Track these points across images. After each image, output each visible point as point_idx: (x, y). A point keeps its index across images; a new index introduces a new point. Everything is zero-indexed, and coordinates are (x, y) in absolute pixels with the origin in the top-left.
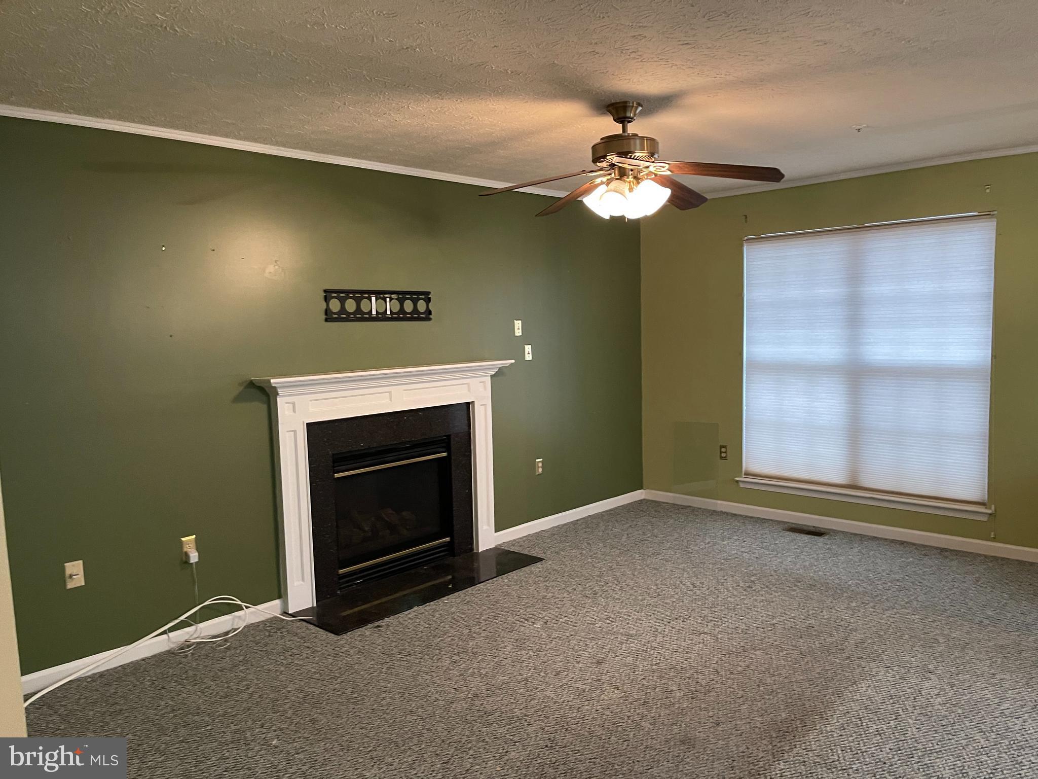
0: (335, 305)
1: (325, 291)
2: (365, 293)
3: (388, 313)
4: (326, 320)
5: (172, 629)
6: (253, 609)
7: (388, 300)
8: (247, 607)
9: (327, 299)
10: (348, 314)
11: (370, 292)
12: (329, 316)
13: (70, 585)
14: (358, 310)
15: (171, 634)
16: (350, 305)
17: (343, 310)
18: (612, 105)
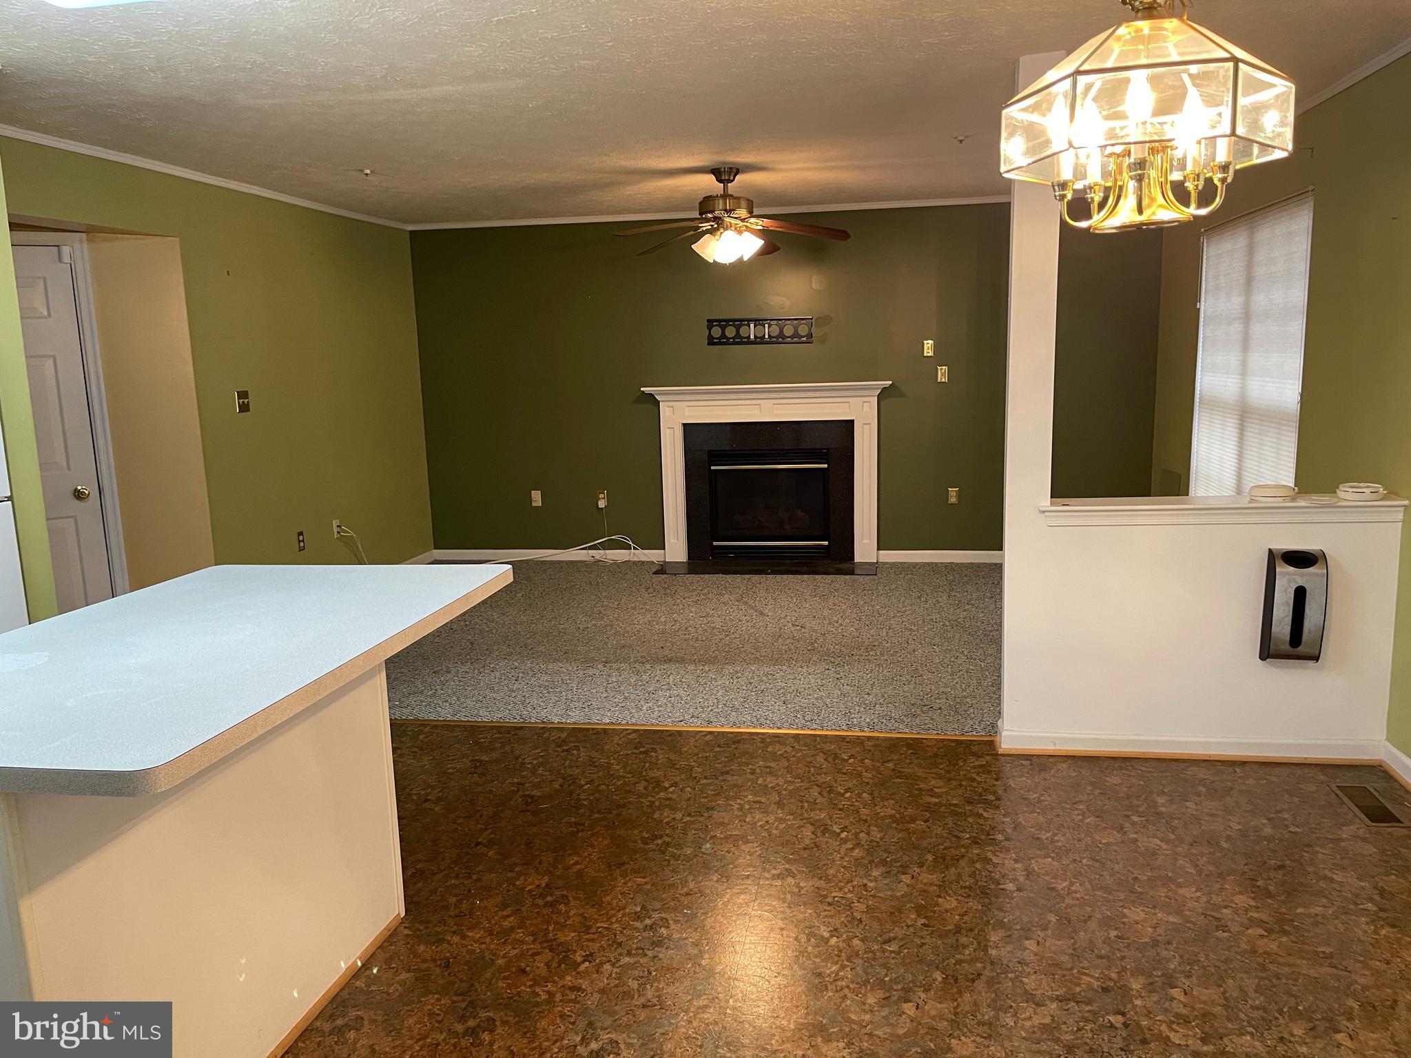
0: (716, 332)
1: (708, 321)
2: (744, 321)
3: (767, 337)
4: (709, 344)
5: (590, 548)
6: (640, 552)
7: (767, 325)
8: (635, 548)
9: (710, 328)
10: (728, 339)
11: (749, 320)
12: (711, 341)
13: (534, 504)
14: (738, 335)
15: (590, 551)
16: (730, 332)
17: (723, 335)
18: (713, 170)
